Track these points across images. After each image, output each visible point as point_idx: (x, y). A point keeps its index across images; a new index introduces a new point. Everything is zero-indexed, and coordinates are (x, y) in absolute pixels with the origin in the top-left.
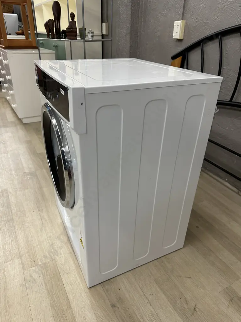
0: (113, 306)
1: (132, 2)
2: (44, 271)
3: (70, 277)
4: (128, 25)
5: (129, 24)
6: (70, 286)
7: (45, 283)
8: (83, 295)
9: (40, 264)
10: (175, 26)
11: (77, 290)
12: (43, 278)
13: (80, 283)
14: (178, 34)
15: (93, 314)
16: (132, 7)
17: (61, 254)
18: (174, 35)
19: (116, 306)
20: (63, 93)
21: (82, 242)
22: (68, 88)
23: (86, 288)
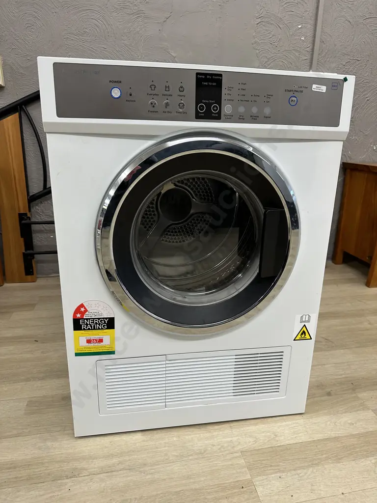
2: (268, 470)
3: (283, 433)
6: (301, 435)
7: (294, 470)
8: (315, 422)
9: (250, 477)
11: (308, 427)
12: (283, 471)
15: (344, 415)
17: (231, 442)
20: (324, 89)
21: (305, 333)
22: (345, 80)
23: (304, 416)
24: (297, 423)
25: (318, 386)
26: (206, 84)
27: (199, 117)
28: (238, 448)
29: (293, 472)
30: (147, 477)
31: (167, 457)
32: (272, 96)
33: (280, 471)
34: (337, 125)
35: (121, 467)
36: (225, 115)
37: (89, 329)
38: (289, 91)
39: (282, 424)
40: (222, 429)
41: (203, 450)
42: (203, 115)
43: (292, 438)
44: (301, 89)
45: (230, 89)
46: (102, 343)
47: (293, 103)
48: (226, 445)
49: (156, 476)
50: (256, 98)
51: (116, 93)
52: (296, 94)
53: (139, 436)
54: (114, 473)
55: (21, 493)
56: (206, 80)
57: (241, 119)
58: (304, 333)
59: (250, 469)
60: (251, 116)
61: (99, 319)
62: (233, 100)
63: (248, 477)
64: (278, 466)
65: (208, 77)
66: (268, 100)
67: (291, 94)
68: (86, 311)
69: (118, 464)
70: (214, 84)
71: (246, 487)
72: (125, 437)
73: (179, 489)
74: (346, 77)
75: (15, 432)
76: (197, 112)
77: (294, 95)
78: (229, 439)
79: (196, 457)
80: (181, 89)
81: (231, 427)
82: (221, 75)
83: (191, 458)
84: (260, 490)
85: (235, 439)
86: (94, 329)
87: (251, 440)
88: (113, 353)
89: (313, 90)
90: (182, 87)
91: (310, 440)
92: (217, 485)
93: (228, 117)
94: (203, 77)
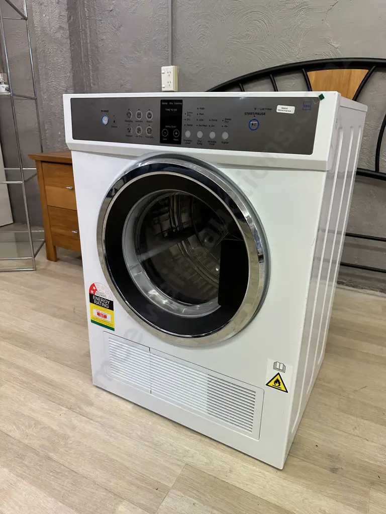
0: (334, 470)
1: (70, 39)
2: (191, 492)
3: (240, 473)
4: (69, 74)
5: (70, 72)
6: (255, 485)
7: (213, 508)
8: (285, 485)
9: (171, 486)
10: (163, 73)
11: (270, 484)
12: (202, 502)
13: (262, 471)
14: (172, 85)
15: (326, 498)
16: (71, 46)
17: (188, 451)
18: (163, 86)
19: (338, 469)
20: (291, 110)
21: (279, 383)
22: (322, 97)
23: (279, 473)
24: (263, 474)
25: (329, 456)
26: (169, 110)
27: (163, 142)
28: (187, 460)
29: (210, 509)
30: (106, 437)
31: (131, 432)
32: (230, 119)
33: (199, 499)
34: (310, 152)
35: (99, 419)
36: (184, 140)
37: (98, 305)
38: (249, 114)
39: (249, 466)
40: (191, 437)
41: (159, 444)
42: (166, 139)
43: (243, 483)
44: (263, 111)
45: (189, 114)
46: (106, 319)
47: (254, 127)
48: (180, 451)
49: (112, 440)
50: (214, 123)
51: (105, 120)
52: (257, 117)
53: (130, 407)
54: (91, 421)
55: (39, 401)
56: (169, 106)
57: (200, 145)
58: (277, 382)
59: (178, 480)
60: (209, 142)
61: (104, 299)
62: (192, 125)
63: (170, 485)
64: (203, 494)
65: (170, 103)
66: (226, 124)
67: (252, 117)
68: (96, 290)
69: (99, 417)
70: (176, 110)
71: (159, 491)
72: (121, 402)
73: (114, 458)
74: (322, 95)
75: (69, 363)
76: (161, 137)
77: (254, 118)
78: (188, 448)
79: (151, 445)
80: (149, 116)
81: (201, 440)
82: (181, 101)
83: (146, 443)
84: (167, 500)
85: (192, 451)
86: (101, 306)
87: (205, 460)
88: (113, 329)
89: (278, 111)
90: (149, 114)
91: (259, 496)
92: (142, 474)
93: (188, 142)
94: (167, 104)
